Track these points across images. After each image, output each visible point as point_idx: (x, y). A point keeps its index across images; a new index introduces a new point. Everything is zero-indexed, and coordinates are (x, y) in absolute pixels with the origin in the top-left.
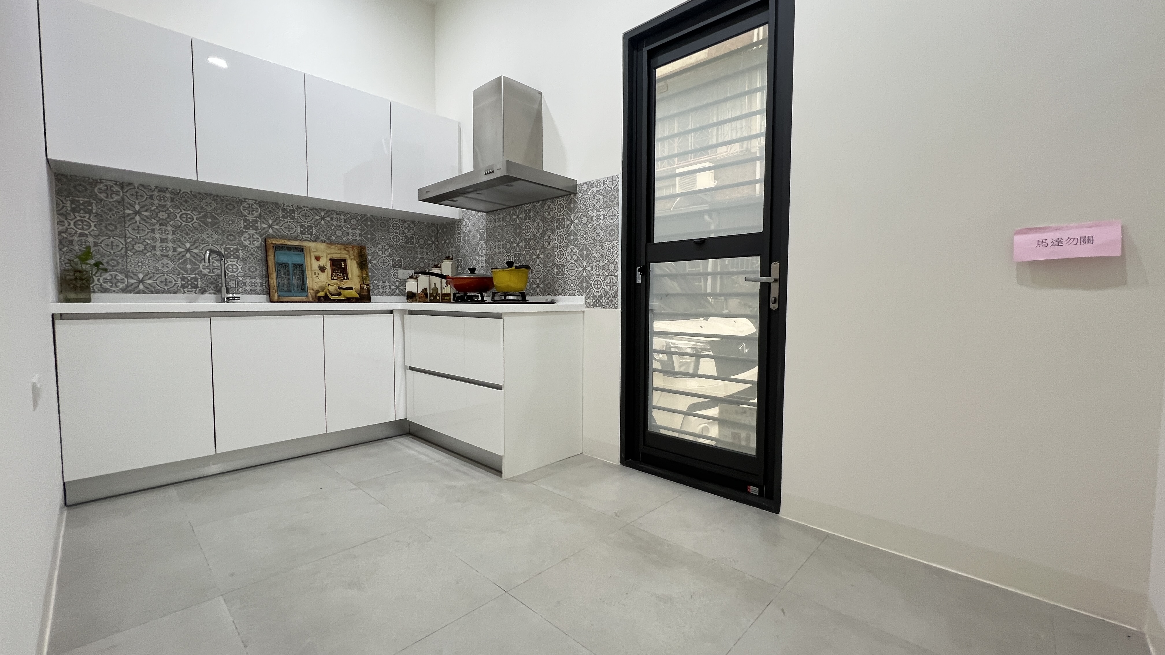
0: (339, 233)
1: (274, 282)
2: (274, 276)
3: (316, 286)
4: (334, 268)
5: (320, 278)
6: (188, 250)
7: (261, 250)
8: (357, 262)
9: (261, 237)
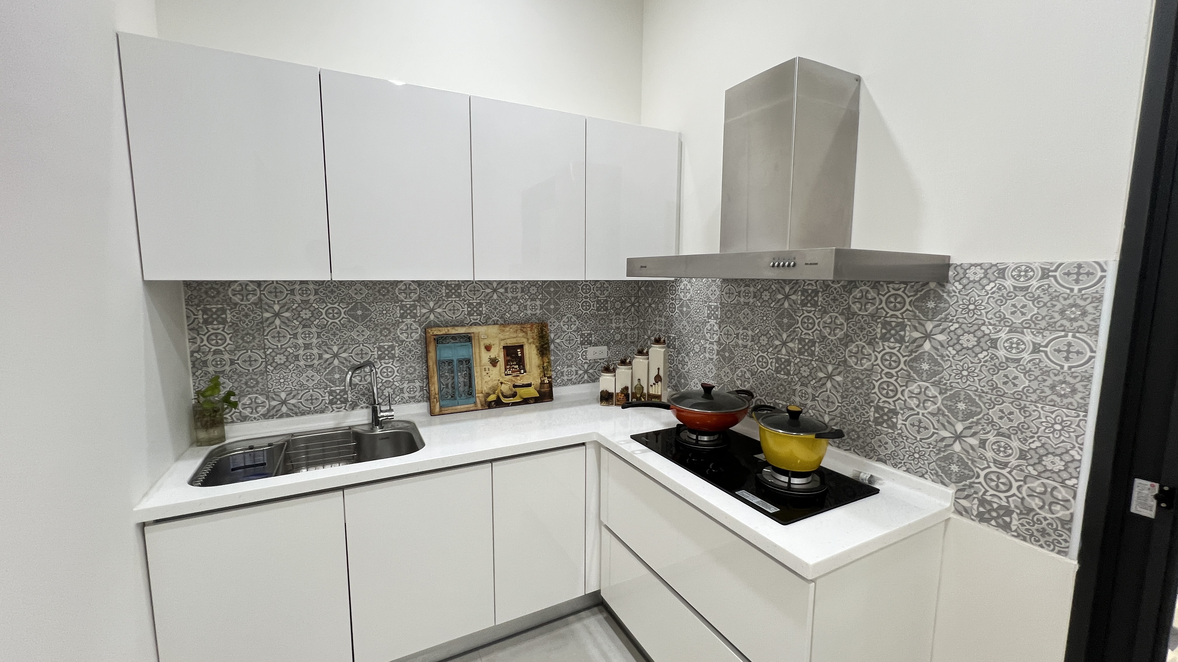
0: (515, 307)
1: (435, 388)
2: (435, 379)
3: (486, 387)
4: (509, 358)
5: (492, 374)
6: (336, 356)
7: (420, 344)
8: (536, 346)
9: (420, 326)
